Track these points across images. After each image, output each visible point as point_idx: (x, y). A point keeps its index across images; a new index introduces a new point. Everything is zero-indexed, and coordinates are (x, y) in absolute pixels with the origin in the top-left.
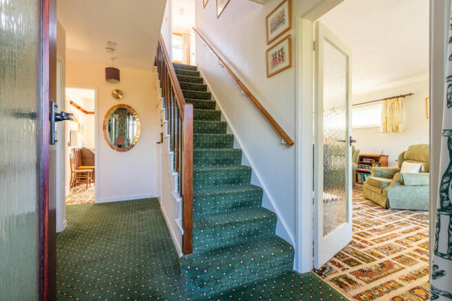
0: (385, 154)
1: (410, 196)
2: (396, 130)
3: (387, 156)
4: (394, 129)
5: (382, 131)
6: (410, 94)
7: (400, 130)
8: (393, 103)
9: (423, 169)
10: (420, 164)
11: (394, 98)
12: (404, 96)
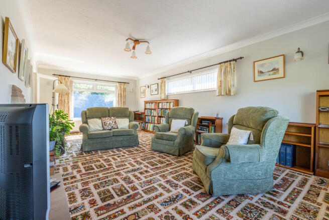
0: (219, 116)
1: (237, 176)
2: (228, 94)
3: (222, 119)
4: (227, 92)
5: (217, 94)
6: (241, 58)
7: (232, 94)
8: (226, 67)
9: (252, 139)
10: (249, 132)
11: (227, 62)
12: (235, 60)
